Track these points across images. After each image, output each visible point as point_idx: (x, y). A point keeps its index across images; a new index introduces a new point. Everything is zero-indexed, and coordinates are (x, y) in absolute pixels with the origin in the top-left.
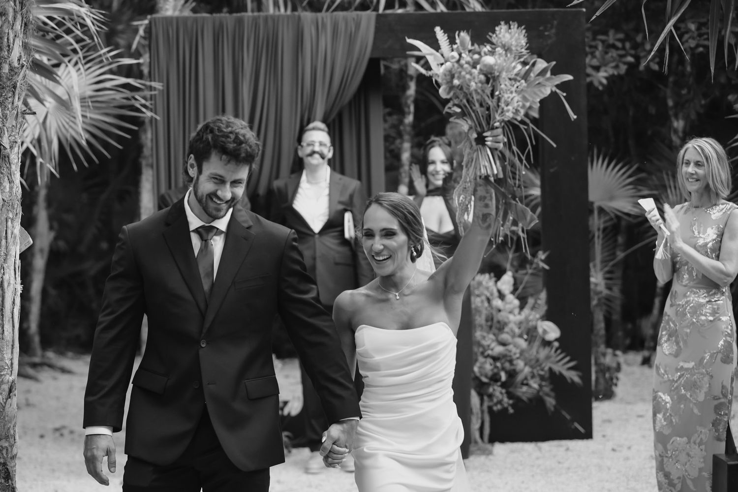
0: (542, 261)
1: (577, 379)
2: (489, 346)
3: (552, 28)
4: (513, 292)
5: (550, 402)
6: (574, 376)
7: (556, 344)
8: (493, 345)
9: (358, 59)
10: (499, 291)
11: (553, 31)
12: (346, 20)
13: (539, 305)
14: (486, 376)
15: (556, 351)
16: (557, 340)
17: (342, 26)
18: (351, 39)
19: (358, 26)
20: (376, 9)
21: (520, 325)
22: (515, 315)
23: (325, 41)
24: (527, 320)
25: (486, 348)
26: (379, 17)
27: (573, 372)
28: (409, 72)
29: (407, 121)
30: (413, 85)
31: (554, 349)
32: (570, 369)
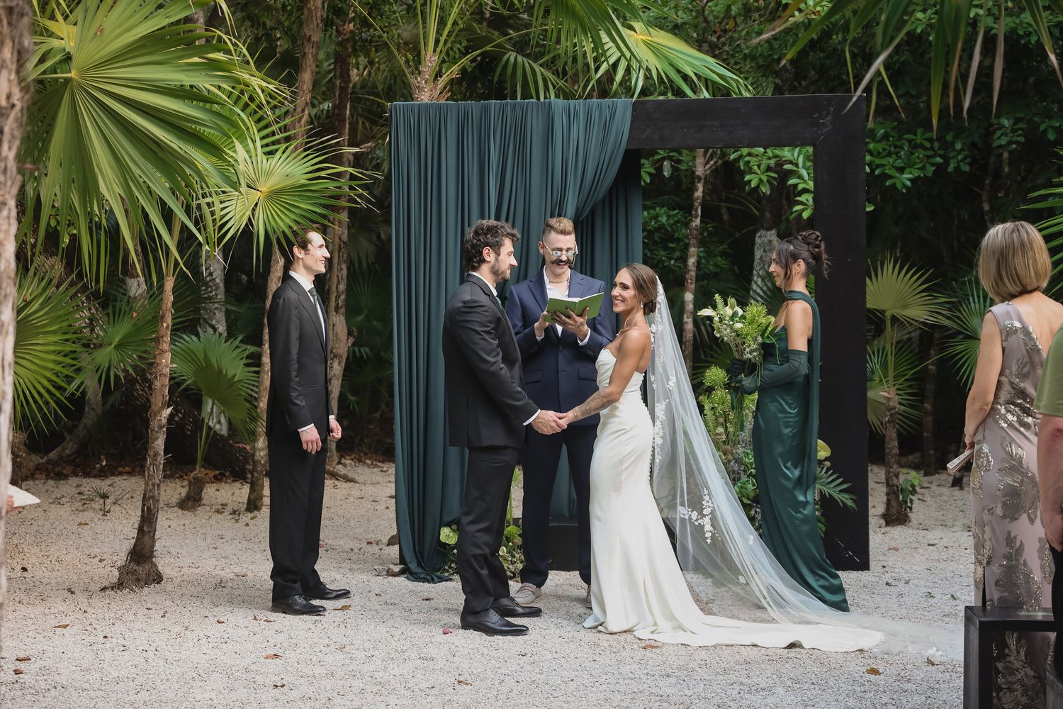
1: (850, 503)
3: (827, 115)
6: (847, 500)
7: (828, 464)
9: (613, 150)
11: (829, 118)
12: (600, 107)
14: (749, 499)
15: (827, 472)
16: (828, 459)
18: (606, 128)
23: (577, 132)
25: (749, 466)
26: (636, 103)
27: (847, 496)
28: (697, 173)
29: (694, 224)
30: (700, 187)
31: (825, 470)
32: (842, 492)
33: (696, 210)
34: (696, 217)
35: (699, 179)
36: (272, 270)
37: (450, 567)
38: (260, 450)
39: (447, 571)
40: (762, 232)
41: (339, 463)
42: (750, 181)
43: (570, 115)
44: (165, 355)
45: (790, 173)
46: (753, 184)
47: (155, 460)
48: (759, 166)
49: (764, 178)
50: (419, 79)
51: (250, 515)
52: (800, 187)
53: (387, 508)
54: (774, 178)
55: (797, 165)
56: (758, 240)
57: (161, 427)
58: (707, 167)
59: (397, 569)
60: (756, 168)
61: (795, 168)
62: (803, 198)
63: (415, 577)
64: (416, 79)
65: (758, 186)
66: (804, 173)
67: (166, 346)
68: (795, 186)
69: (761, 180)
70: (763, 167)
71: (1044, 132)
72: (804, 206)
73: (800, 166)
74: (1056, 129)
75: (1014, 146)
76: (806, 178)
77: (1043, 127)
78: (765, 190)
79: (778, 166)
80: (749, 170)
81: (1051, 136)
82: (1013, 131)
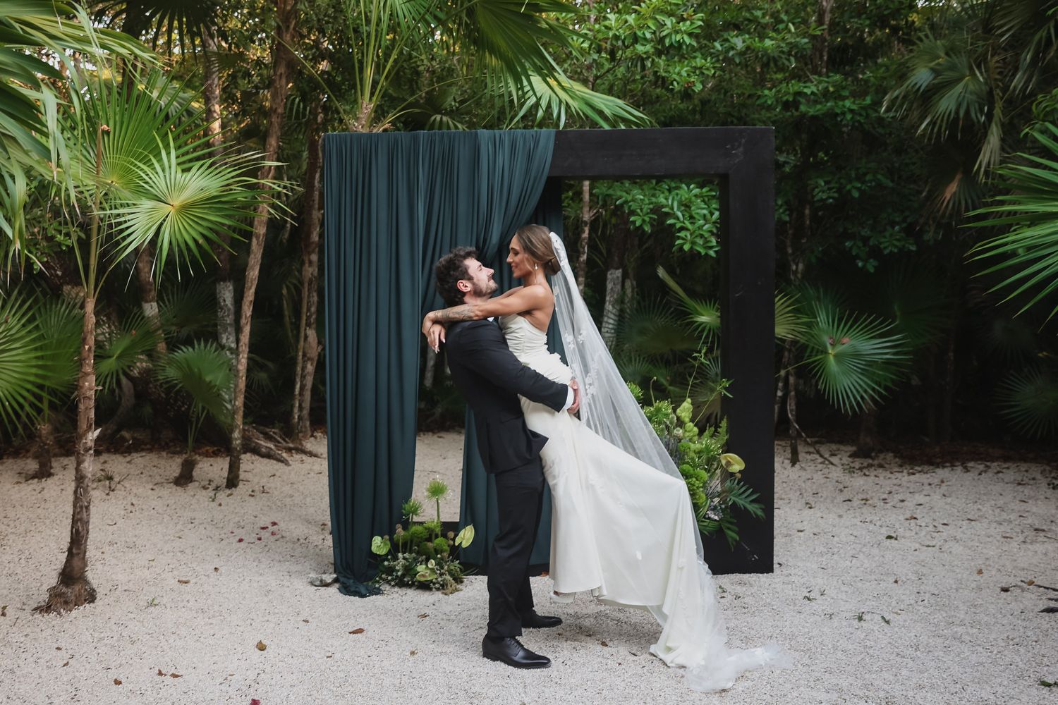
0: (726, 389)
1: (760, 513)
3: (739, 146)
4: (692, 420)
5: (732, 535)
6: (754, 509)
7: (739, 476)
9: (536, 178)
10: (678, 418)
11: (741, 149)
13: (718, 432)
15: (738, 484)
16: (740, 472)
17: (520, 143)
18: (530, 157)
19: (537, 142)
20: (557, 125)
21: (699, 453)
22: (694, 443)
23: (503, 158)
24: (708, 449)
26: (559, 133)
27: (756, 506)
28: (584, 219)
29: (582, 259)
30: (587, 230)
31: (736, 481)
32: (752, 501)
33: (584, 248)
34: (584, 253)
35: (586, 223)
37: (381, 578)
38: (236, 439)
39: (378, 582)
40: (612, 271)
41: (312, 436)
42: (634, 222)
43: (496, 143)
44: (89, 378)
45: (667, 215)
46: (638, 224)
47: (82, 482)
48: (641, 210)
49: (647, 219)
50: (356, 123)
51: (228, 492)
52: (678, 226)
54: (654, 220)
55: (672, 209)
56: (609, 276)
57: (87, 450)
58: (592, 214)
59: (329, 578)
60: (639, 211)
61: (670, 211)
62: (682, 234)
63: (346, 590)
64: (354, 124)
65: (641, 226)
66: (680, 214)
67: (88, 369)
68: (674, 225)
69: (644, 221)
70: (644, 210)
71: (849, 191)
72: (685, 241)
73: (675, 209)
74: (859, 189)
75: (831, 200)
76: (682, 219)
77: (848, 187)
78: (647, 228)
79: (657, 209)
80: (633, 213)
81: (856, 194)
82: (830, 189)
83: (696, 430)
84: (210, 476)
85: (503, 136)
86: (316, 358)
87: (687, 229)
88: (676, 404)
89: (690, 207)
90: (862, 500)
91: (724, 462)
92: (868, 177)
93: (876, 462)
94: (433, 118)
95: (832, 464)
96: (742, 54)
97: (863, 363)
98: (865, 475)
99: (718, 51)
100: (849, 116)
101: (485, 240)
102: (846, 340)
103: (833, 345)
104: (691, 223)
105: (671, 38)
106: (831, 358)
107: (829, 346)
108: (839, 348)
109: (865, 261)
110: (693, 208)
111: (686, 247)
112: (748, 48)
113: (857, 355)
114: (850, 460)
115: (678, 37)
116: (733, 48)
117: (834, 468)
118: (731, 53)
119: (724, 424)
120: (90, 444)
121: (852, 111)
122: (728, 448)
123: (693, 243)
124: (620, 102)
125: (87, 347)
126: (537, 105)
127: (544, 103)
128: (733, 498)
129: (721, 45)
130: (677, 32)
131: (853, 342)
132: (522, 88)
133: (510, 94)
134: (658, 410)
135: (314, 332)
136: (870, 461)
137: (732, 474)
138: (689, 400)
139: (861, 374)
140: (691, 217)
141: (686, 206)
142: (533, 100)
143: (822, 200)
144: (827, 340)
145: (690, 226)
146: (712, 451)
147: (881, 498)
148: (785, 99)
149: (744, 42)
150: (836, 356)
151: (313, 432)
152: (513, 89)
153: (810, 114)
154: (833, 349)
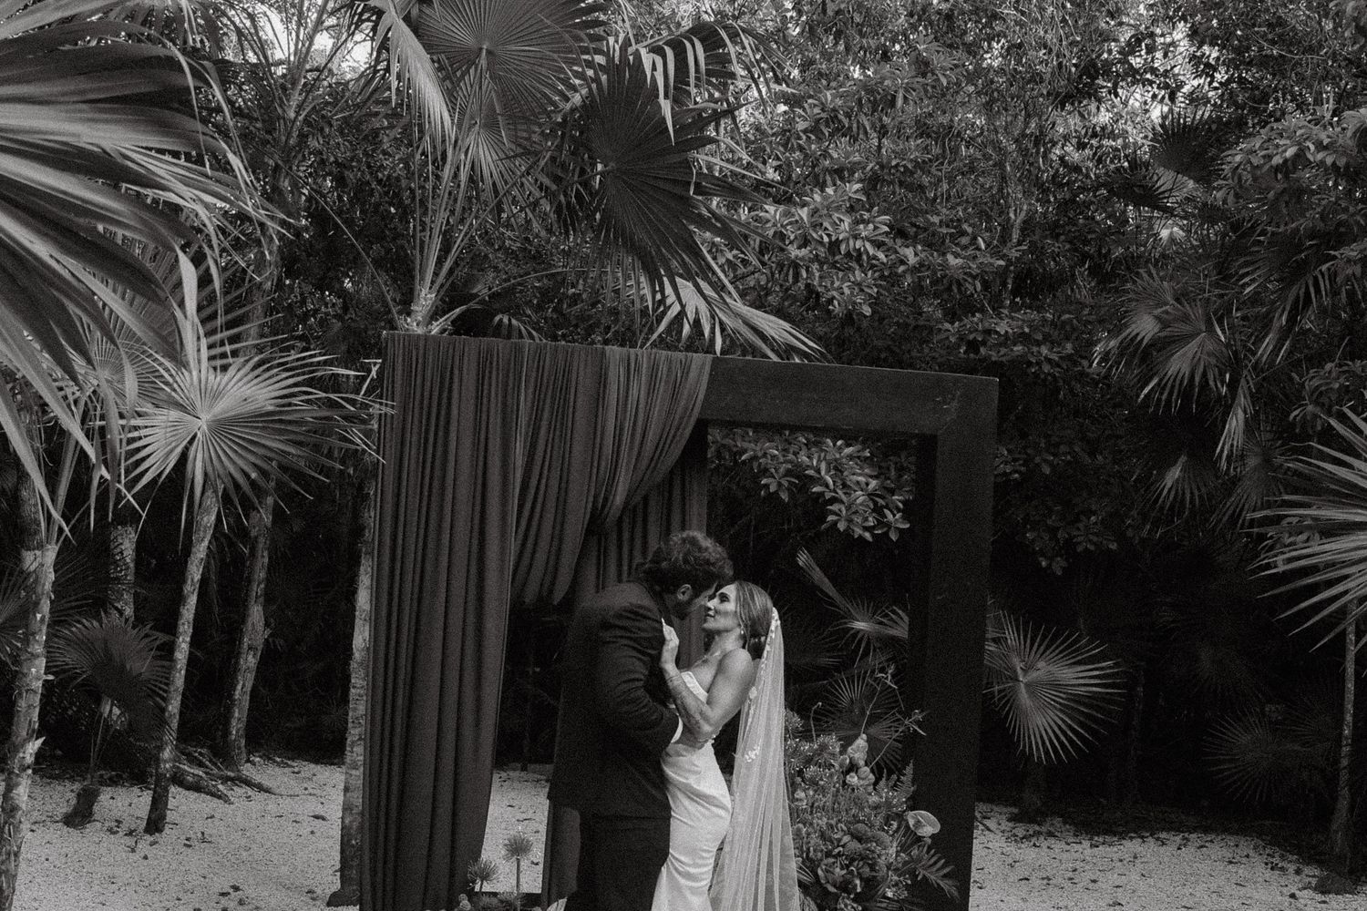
0: (917, 723)
1: (954, 891)
2: (839, 840)
3: (953, 400)
4: (867, 764)
6: (948, 886)
7: (929, 841)
8: (846, 839)
10: (850, 760)
11: (954, 404)
13: (902, 782)
14: (835, 886)
15: (928, 852)
16: (933, 836)
17: (663, 368)
18: (675, 390)
19: (686, 370)
20: (712, 350)
21: (877, 808)
22: (870, 795)
23: (638, 390)
24: (888, 804)
26: (716, 361)
27: (950, 882)
31: (925, 849)
32: (945, 876)
36: (194, 550)
38: (165, 761)
41: (248, 761)
42: (767, 486)
43: (630, 368)
44: (37, 662)
45: (813, 480)
46: (772, 489)
47: (13, 817)
48: (776, 470)
49: (784, 483)
50: (409, 320)
51: (150, 838)
52: (828, 495)
53: (312, 832)
54: (794, 485)
55: (818, 471)
57: (24, 768)
60: (773, 470)
61: (817, 475)
62: (835, 507)
64: (406, 320)
65: (776, 492)
66: (829, 480)
67: (39, 649)
68: (822, 494)
69: (780, 485)
70: (780, 471)
71: (1038, 465)
72: (837, 516)
73: (823, 473)
74: (1050, 464)
75: (1017, 475)
76: (832, 486)
77: (1037, 460)
78: (784, 496)
79: (797, 472)
80: (765, 472)
81: (1047, 470)
82: (1015, 460)
83: (871, 776)
84: (116, 814)
85: (640, 357)
86: (260, 648)
87: (842, 502)
88: (847, 742)
89: (842, 472)
90: (1043, 879)
91: (911, 822)
92: (1063, 448)
93: (1044, 829)
94: (497, 318)
95: (989, 829)
96: (914, 270)
97: (1064, 696)
98: (1034, 845)
99: (883, 263)
100: (1046, 368)
101: (606, 499)
102: (1041, 664)
103: (1025, 671)
104: (845, 493)
105: (848, 243)
106: (1022, 685)
107: (1019, 671)
108: (1033, 675)
109: (1051, 559)
110: (845, 473)
111: (842, 526)
112: (921, 264)
113: (1056, 685)
114: (1010, 824)
115: (859, 244)
116: (902, 262)
117: (991, 835)
118: (902, 269)
119: (909, 770)
120: (29, 759)
121: (1049, 361)
122: (914, 803)
123: (850, 521)
124: (787, 326)
125: (39, 616)
126: (682, 314)
127: (691, 316)
128: (922, 872)
129: (886, 256)
130: (856, 237)
131: (1052, 668)
132: (662, 290)
133: (643, 298)
134: (823, 747)
135: (260, 608)
136: (1037, 828)
137: (920, 839)
138: (864, 736)
139: (1061, 711)
140: (844, 485)
141: (837, 469)
142: (676, 309)
143: (1005, 474)
144: (1019, 666)
145: (844, 498)
146: (895, 806)
147: (1066, 876)
148: (971, 337)
149: (916, 254)
150: (1028, 685)
151: (249, 753)
152: (646, 291)
153: (993, 359)
154: (1024, 676)
